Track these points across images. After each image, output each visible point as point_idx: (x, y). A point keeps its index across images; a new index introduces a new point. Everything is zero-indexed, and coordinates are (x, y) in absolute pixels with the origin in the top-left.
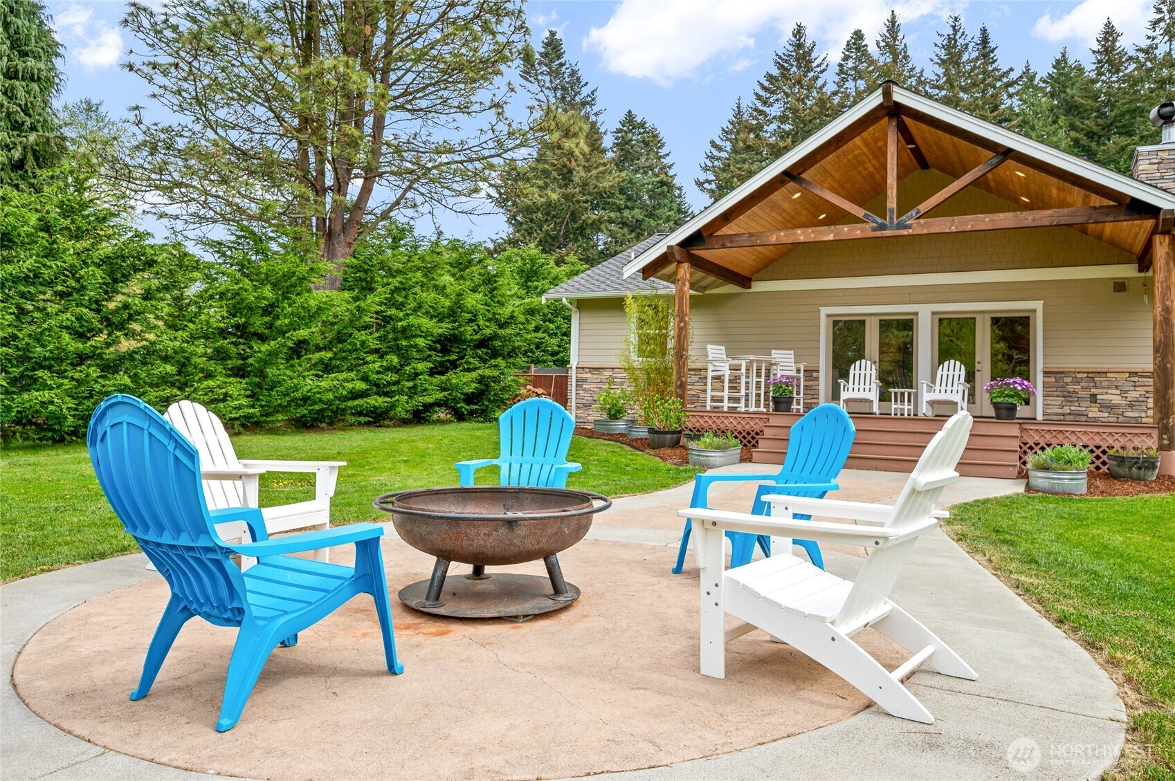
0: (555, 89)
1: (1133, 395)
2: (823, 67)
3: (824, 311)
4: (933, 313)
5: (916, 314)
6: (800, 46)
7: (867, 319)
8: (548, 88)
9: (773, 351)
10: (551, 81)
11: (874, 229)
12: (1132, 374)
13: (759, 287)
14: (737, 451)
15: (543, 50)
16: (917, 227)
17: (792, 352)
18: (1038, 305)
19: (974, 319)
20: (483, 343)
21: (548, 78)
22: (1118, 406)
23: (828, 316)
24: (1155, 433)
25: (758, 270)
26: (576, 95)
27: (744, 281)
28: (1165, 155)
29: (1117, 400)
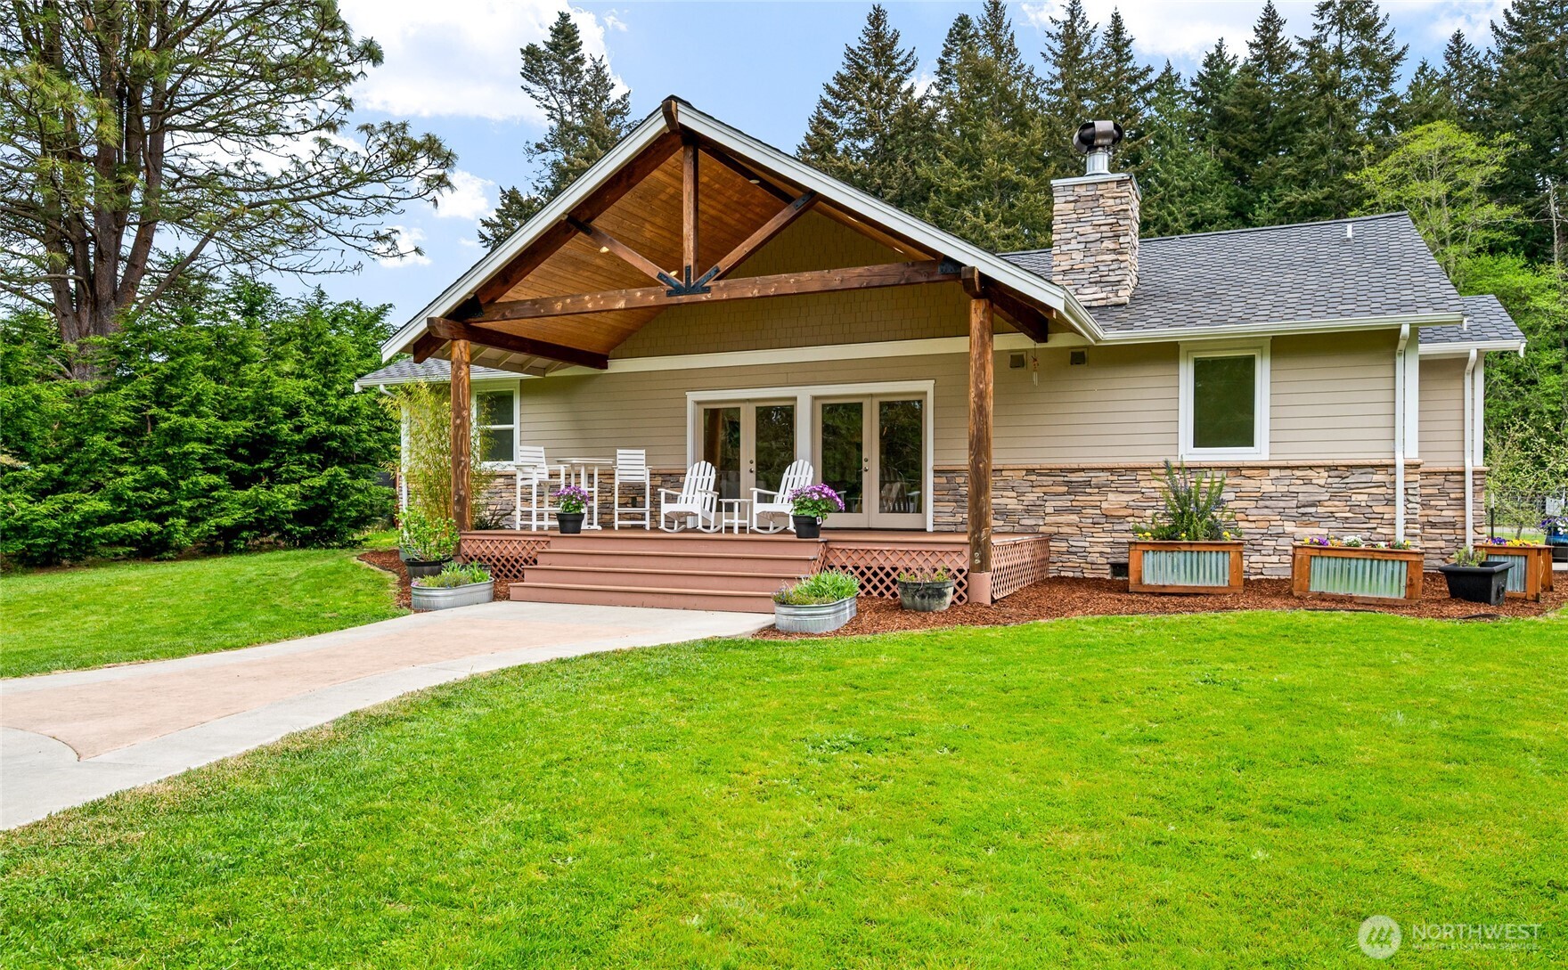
0: (570, 93)
1: (1031, 497)
2: (909, 64)
3: (692, 397)
4: (815, 398)
5: (795, 399)
6: (878, 37)
7: (742, 406)
8: (561, 92)
9: (619, 451)
10: (563, 83)
11: (669, 294)
12: (1030, 471)
13: (618, 366)
14: (485, 586)
15: (550, 40)
16: (719, 291)
17: (643, 452)
18: (927, 386)
19: (861, 404)
20: (314, 444)
21: (558, 78)
22: (1013, 512)
23: (698, 403)
24: (967, 551)
25: (613, 346)
26: (601, 100)
27: (599, 361)
28: (1081, 191)
29: (1012, 504)
